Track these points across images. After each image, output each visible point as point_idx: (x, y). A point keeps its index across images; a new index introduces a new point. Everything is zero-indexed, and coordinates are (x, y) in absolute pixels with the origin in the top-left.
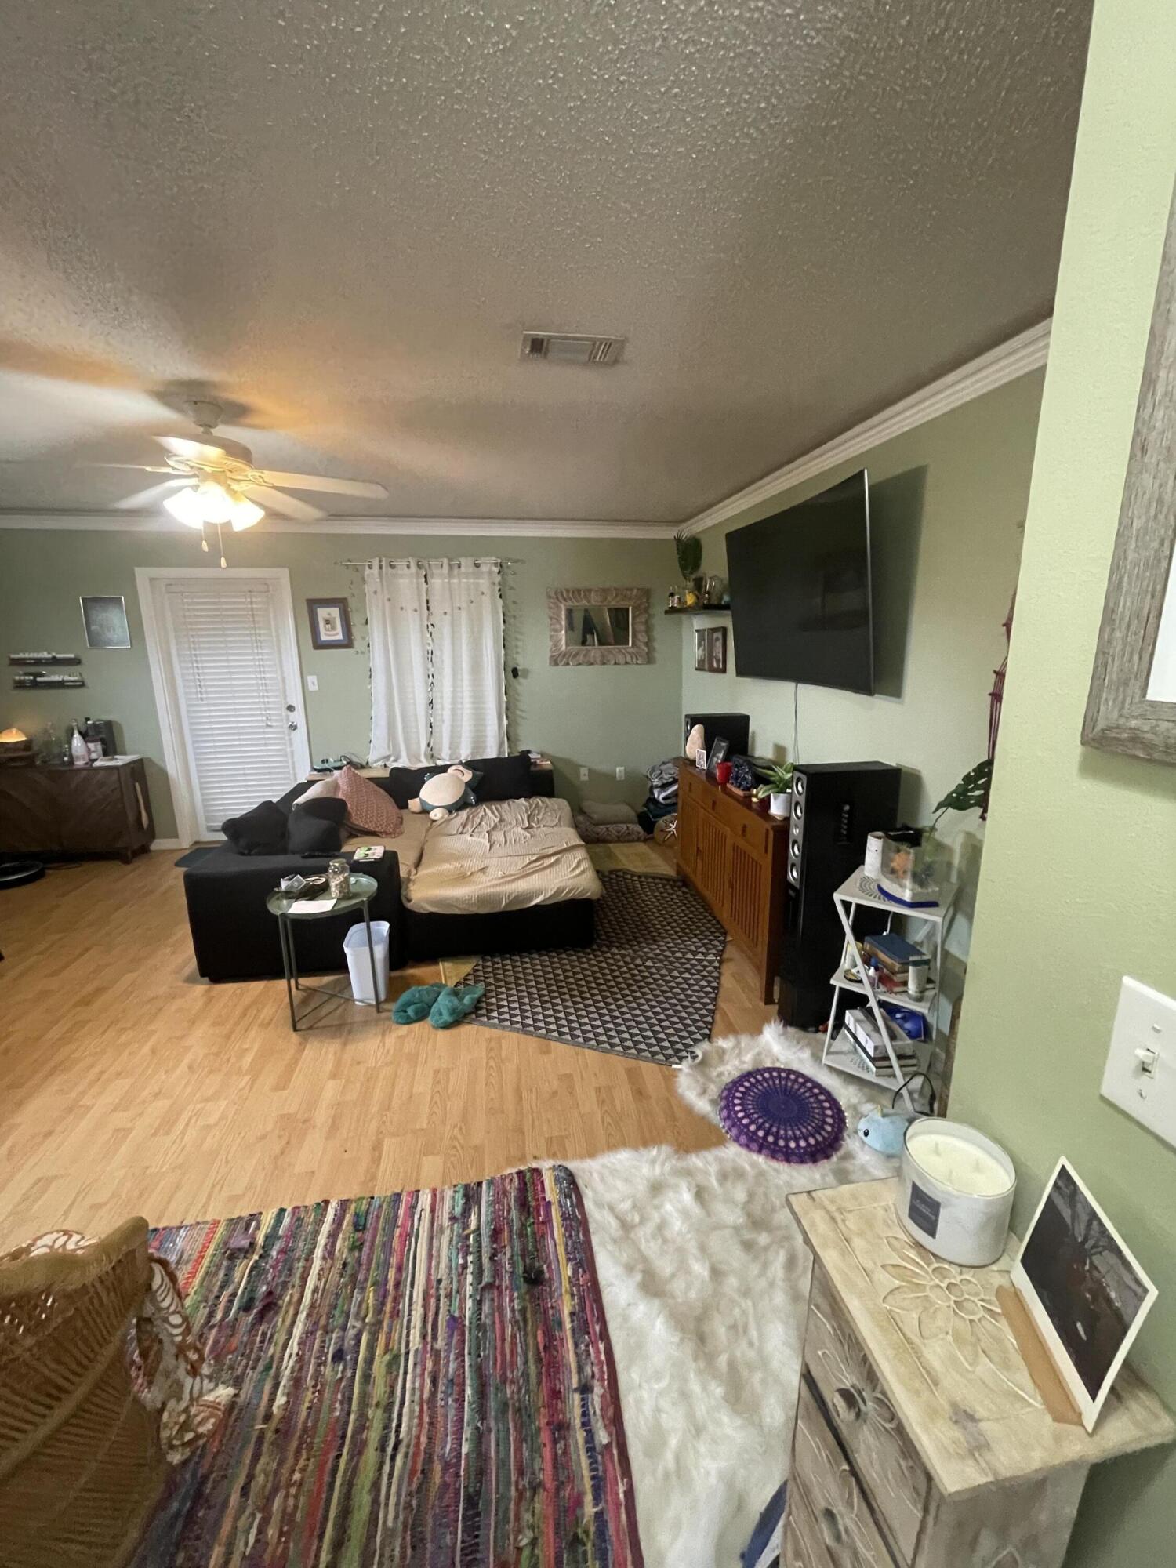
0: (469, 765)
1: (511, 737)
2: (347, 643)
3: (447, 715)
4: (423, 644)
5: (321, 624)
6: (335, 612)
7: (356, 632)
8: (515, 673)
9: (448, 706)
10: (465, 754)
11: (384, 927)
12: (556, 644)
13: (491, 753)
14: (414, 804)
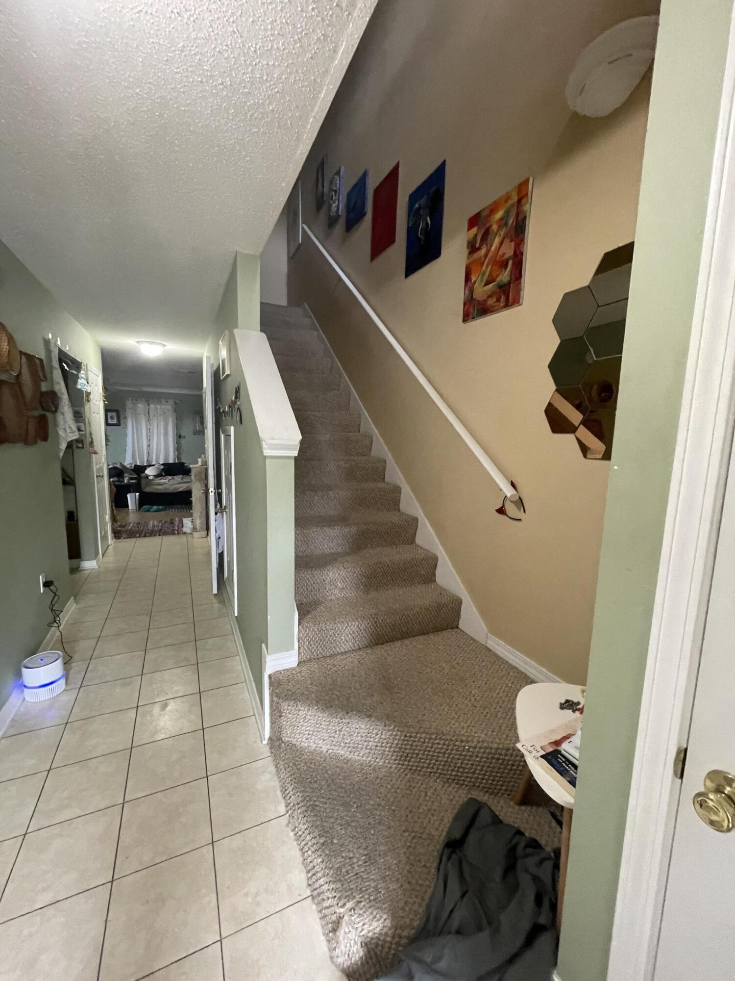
0: (162, 464)
1: (179, 457)
2: (118, 424)
3: (155, 450)
4: (147, 426)
5: (109, 418)
6: (114, 414)
7: (122, 421)
8: (180, 437)
9: (155, 446)
10: (162, 462)
11: (138, 494)
12: (196, 427)
13: (171, 461)
14: (143, 475)
